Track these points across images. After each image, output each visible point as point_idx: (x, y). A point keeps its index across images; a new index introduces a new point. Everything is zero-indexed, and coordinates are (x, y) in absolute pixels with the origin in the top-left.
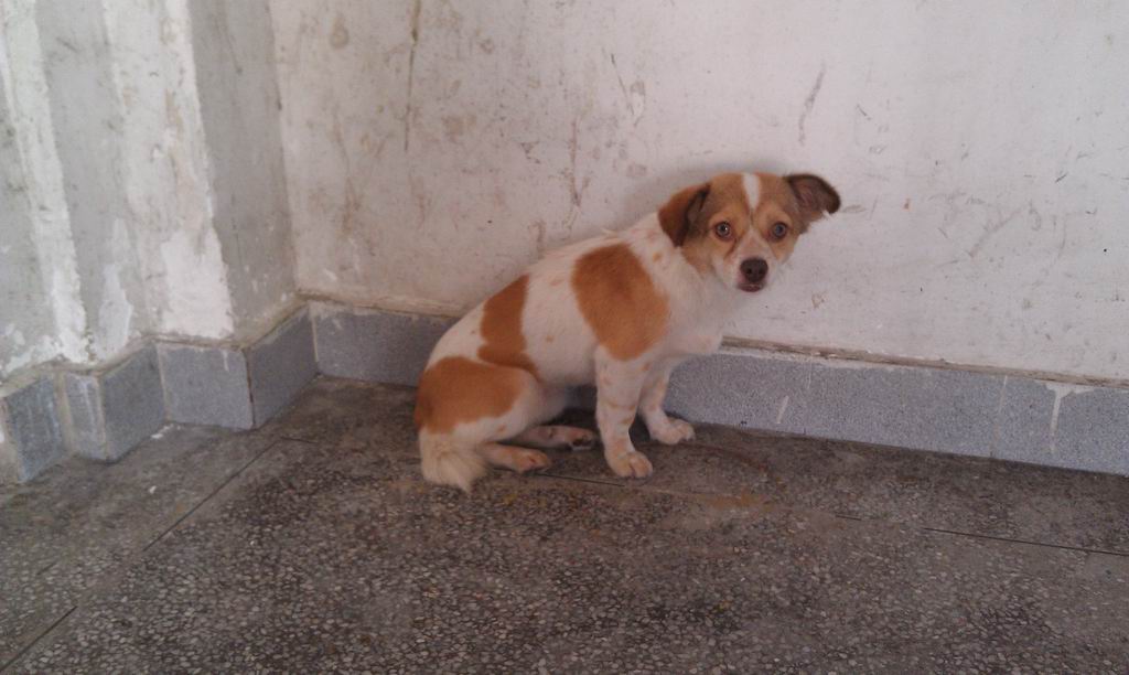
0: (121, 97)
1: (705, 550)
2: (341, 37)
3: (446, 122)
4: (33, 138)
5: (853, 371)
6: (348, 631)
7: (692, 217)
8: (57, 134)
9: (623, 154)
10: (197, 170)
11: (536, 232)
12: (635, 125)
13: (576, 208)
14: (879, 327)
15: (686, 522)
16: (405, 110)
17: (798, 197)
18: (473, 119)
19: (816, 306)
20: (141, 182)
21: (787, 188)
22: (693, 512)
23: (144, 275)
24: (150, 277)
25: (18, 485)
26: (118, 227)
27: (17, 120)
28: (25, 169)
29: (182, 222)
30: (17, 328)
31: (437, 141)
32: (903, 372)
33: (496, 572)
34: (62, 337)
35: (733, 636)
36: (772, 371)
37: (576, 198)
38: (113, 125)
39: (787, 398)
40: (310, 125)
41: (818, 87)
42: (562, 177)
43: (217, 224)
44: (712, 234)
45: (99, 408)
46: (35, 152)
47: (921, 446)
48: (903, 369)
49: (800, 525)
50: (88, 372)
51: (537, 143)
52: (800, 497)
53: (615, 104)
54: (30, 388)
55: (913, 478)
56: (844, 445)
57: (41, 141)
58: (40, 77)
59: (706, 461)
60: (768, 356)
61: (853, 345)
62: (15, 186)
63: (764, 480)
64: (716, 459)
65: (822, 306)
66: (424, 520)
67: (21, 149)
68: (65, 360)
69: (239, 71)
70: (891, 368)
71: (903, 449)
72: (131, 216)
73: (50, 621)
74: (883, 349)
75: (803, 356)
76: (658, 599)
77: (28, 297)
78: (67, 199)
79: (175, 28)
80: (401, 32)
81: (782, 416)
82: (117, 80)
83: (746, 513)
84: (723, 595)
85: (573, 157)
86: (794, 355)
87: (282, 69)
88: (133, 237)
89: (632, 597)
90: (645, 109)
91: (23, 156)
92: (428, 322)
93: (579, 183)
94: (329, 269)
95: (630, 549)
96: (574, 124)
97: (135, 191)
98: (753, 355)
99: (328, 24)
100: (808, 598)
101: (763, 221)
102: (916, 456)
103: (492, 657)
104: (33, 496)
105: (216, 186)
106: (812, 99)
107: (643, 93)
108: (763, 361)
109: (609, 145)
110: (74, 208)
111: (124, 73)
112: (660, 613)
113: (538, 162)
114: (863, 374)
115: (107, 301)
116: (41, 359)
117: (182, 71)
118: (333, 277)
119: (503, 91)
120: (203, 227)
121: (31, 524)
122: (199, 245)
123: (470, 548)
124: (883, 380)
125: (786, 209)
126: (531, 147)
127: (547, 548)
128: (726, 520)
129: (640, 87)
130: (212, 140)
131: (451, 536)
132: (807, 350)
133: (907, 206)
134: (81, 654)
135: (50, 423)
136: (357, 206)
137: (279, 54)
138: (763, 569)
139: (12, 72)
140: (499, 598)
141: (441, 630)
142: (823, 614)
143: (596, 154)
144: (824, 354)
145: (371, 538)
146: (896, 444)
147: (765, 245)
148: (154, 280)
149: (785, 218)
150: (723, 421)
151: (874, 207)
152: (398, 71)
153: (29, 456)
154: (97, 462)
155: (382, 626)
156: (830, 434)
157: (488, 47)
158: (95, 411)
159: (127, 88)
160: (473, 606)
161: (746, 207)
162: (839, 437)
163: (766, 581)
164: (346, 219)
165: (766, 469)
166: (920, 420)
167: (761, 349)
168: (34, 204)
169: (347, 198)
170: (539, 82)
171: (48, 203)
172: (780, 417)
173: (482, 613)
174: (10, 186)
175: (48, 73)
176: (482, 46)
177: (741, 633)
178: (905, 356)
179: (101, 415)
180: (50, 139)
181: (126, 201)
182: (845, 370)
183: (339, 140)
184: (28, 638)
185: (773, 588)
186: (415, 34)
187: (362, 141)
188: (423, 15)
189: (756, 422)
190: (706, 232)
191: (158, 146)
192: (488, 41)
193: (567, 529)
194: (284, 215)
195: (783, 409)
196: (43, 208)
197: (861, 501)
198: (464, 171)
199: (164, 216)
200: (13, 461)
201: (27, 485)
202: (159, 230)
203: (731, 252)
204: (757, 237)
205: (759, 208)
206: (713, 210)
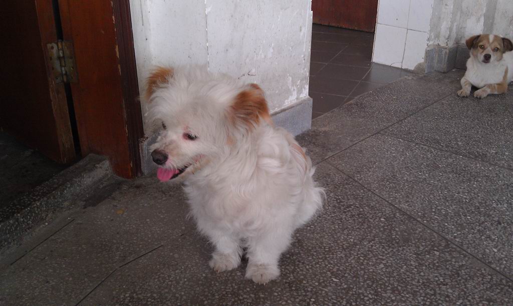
7: (474, 43)
17: (504, 44)
21: (502, 41)
25: (424, 73)
26: (459, 13)
29: (475, 14)
30: (433, 34)
34: (440, 39)
44: (479, 48)
45: (447, 58)
50: (446, 48)
54: (432, 50)
68: (440, 45)
72: (462, 12)
77: (437, 27)
78: (454, 3)
101: (493, 47)
104: (428, 76)
116: (435, 44)
120: (481, 16)
122: (478, 20)
125: (500, 44)
135: (433, 60)
147: (492, 52)
148: (462, 29)
149: (499, 47)
153: (428, 67)
154: (441, 72)
158: (445, 59)
161: (489, 41)
168: (444, 4)
171: (448, 4)
179: (446, 61)
181: (461, 7)
190: (477, 47)
196: (446, 5)
199: (470, 12)
200: (425, 67)
201: (426, 74)
202: (468, 15)
203: (482, 52)
204: (490, 50)
205: (492, 43)
206: (480, 42)
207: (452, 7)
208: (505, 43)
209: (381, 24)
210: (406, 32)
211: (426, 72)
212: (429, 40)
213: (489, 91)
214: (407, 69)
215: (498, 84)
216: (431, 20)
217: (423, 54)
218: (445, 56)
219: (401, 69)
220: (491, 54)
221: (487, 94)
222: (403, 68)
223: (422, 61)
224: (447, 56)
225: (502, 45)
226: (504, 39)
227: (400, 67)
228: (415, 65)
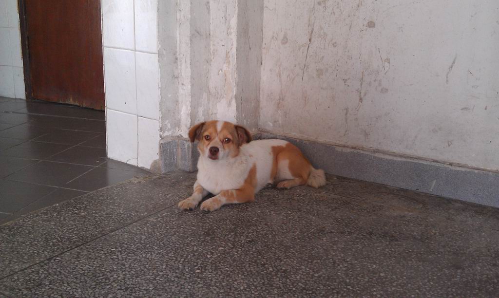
0: (212, 53)
1: (392, 221)
2: (285, 41)
3: (317, 71)
4: (183, 61)
5: (462, 172)
6: (261, 222)
7: (199, 133)
8: (191, 60)
9: (380, 84)
10: (232, 77)
11: (345, 111)
12: (385, 74)
13: (361, 103)
14: (474, 155)
15: (387, 213)
16: (304, 66)
17: (238, 134)
18: (327, 70)
19: (449, 146)
20: (215, 81)
21: (234, 129)
22: (391, 211)
23: (210, 114)
24: (212, 114)
25: (161, 174)
26: (205, 95)
27: (179, 55)
28: (179, 71)
29: (225, 96)
30: (169, 122)
31: (313, 77)
32: (481, 173)
33: (314, 215)
34: (182, 128)
35: (396, 243)
36: (430, 169)
37: (361, 100)
38: (208, 61)
39: (435, 181)
40: (271, 70)
41: (454, 63)
42: (356, 92)
43: (236, 97)
45: (190, 153)
46: (183, 66)
47: (487, 204)
48: (481, 172)
49: (431, 219)
50: (188, 141)
51: (349, 79)
52: (434, 212)
53: (378, 66)
54: (170, 142)
55: (481, 213)
56: (456, 201)
57: (186, 62)
58: (189, 42)
59: (399, 199)
60: (429, 163)
61: (463, 162)
62: (175, 76)
63: (421, 206)
64: (404, 199)
65: (451, 146)
66: (291, 200)
67: (179, 65)
68: (182, 136)
69: (250, 49)
70: (476, 171)
71: (479, 205)
72: (209, 93)
73: (167, 206)
74: (474, 165)
75: (442, 164)
76: (371, 230)
77: (174, 113)
78: (191, 82)
79: (232, 31)
80: (305, 39)
81: (433, 187)
82: (212, 47)
83: (411, 214)
84: (396, 233)
85: (361, 84)
86: (439, 164)
87: (264, 51)
88: (209, 100)
89: (361, 228)
90: (389, 68)
91: (179, 67)
92: (302, 143)
93: (362, 95)
94: (270, 122)
95: (364, 217)
96: (363, 73)
97: (211, 85)
98: (423, 163)
99: (281, 37)
100: (428, 238)
101: (222, 137)
102: (485, 207)
103: (308, 234)
104: (165, 177)
105: (238, 85)
106: (452, 67)
107: (389, 62)
108: (426, 165)
109: (375, 81)
110: (192, 85)
111: (214, 45)
112: (371, 233)
113: (348, 86)
114: (465, 173)
115: (197, 119)
116: (174, 135)
117: (232, 45)
118: (271, 124)
119: (339, 60)
120: (231, 98)
121: (164, 184)
122: (229, 104)
123: (306, 209)
124: (473, 176)
125: (231, 134)
126: (346, 81)
127: (333, 213)
128: (402, 214)
129: (388, 60)
130: (238, 69)
131: (300, 205)
132: (444, 163)
133: (486, 109)
134: (176, 215)
135: (174, 156)
136: (283, 100)
137: (264, 46)
138: (413, 228)
139: (180, 39)
140: (313, 221)
141: (292, 226)
142: (432, 242)
143: (370, 84)
144: (451, 164)
145: (272, 201)
146: (477, 203)
147: (220, 144)
149: (230, 137)
150: (409, 188)
151: (474, 108)
152: (303, 53)
153: (166, 165)
154: (186, 172)
155: (272, 222)
156: (451, 197)
157: (335, 45)
158: (189, 154)
159: (214, 50)
160: (304, 222)
161: (216, 131)
162: (454, 198)
163: (413, 231)
164: (278, 104)
165: (423, 204)
166: (487, 193)
167: (426, 160)
168: (180, 83)
169: (280, 97)
170: (352, 58)
171: (184, 83)
172: (432, 188)
173: (306, 224)
174: (174, 76)
175: (191, 40)
176: (333, 44)
177: (399, 242)
178: (482, 167)
179: (190, 157)
180: (189, 62)
181: (208, 87)
182: (459, 171)
183: (280, 76)
184: (160, 209)
185: (415, 233)
186: (310, 40)
187: (288, 77)
188: (314, 33)
189: (422, 190)
190: (203, 138)
191: (221, 70)
192: (335, 43)
193: (342, 209)
194: (258, 101)
195: (434, 185)
196: (183, 84)
197: (458, 216)
198: (322, 88)
199: (219, 93)
200: (160, 165)
201: (163, 174)
202: (217, 98)
203: (209, 144)
204: (218, 140)
205: (220, 132)
206: (205, 131)
207: (190, 87)
208: (239, 132)
209: (110, 109)
210: (137, 119)
211: (163, 172)
212: (161, 129)
213: (224, 200)
214: (143, 167)
215: (238, 190)
216: (160, 104)
217: (157, 149)
218: (189, 150)
219: (137, 167)
220: (219, 147)
221: (220, 206)
222: (140, 166)
223: (157, 157)
224: (190, 150)
225: (236, 135)
226: (237, 127)
227: (136, 165)
228: (151, 164)
